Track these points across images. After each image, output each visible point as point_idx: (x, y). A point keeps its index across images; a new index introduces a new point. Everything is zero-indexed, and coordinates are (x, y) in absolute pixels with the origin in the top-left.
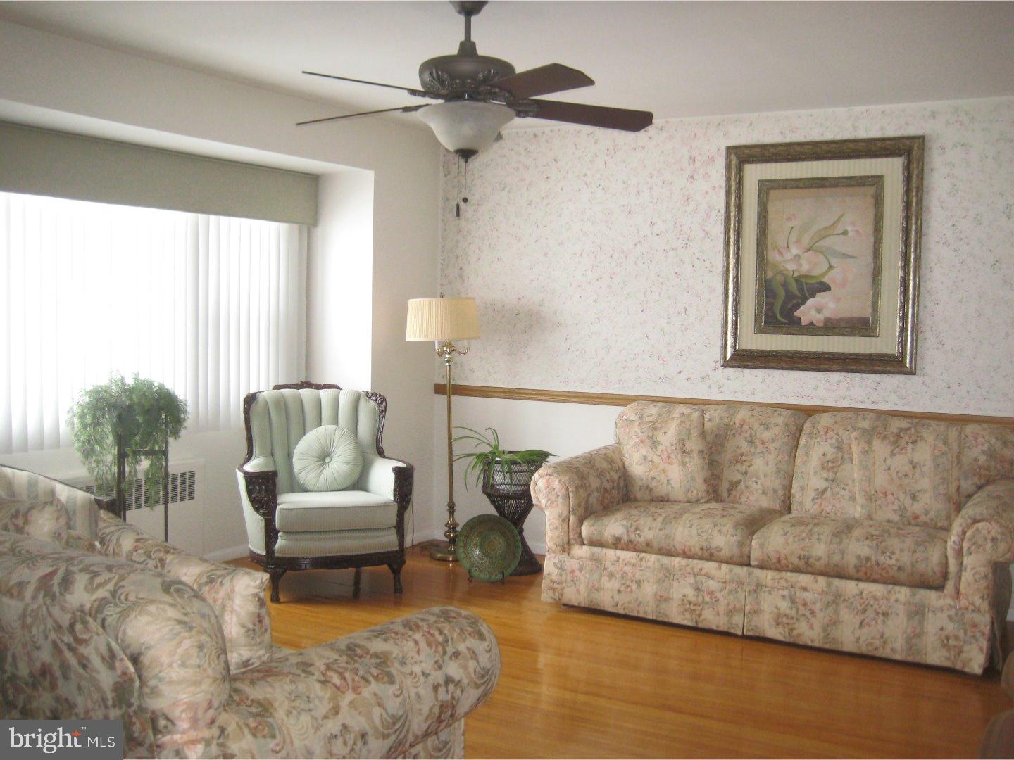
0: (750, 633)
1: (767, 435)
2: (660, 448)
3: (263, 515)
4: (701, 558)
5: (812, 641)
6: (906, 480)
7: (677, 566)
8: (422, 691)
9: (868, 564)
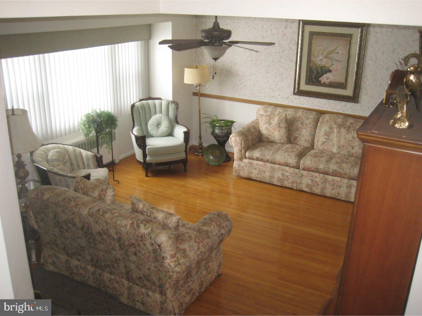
0: (299, 189)
1: (307, 122)
2: (272, 125)
3: (142, 149)
4: (284, 166)
5: (317, 193)
6: (351, 142)
7: (276, 167)
8: (216, 239)
9: (336, 172)
